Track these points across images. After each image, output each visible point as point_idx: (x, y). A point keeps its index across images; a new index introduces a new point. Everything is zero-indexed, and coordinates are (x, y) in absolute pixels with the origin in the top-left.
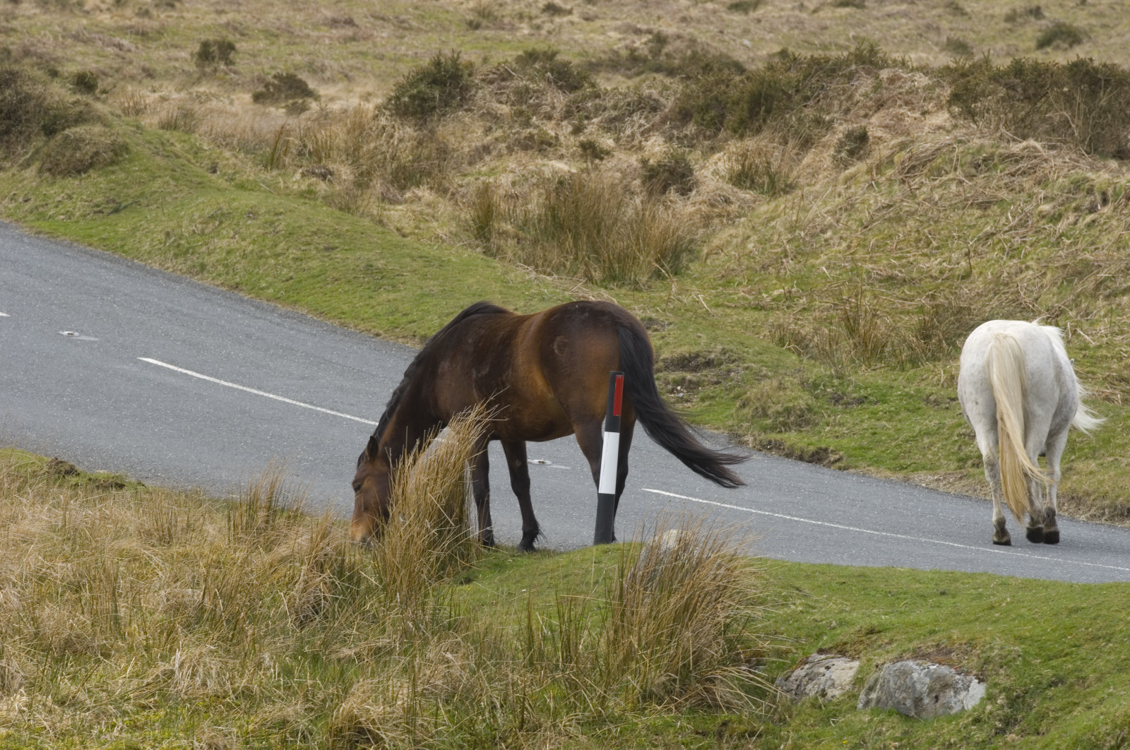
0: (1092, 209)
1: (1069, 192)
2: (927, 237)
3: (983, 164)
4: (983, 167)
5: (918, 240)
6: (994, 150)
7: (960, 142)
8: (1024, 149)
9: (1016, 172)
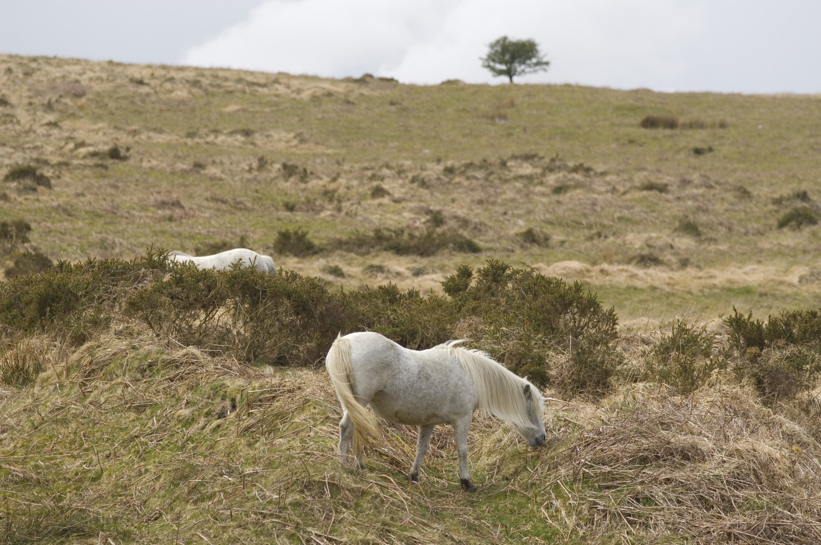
0: (222, 415)
1: (209, 398)
2: (81, 438)
3: (147, 369)
4: (148, 371)
5: (73, 442)
6: (158, 356)
7: (134, 348)
8: (184, 356)
9: (174, 377)
